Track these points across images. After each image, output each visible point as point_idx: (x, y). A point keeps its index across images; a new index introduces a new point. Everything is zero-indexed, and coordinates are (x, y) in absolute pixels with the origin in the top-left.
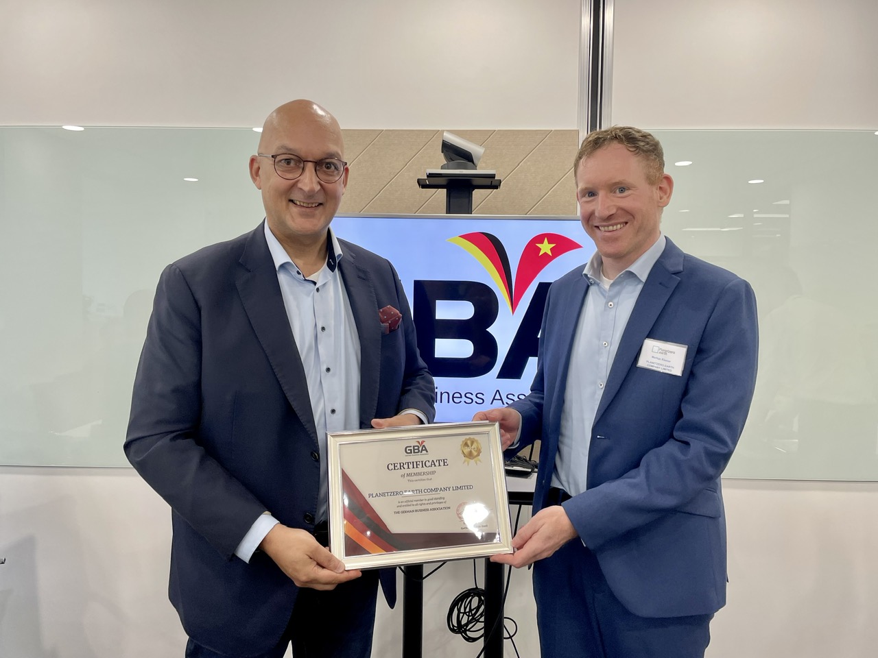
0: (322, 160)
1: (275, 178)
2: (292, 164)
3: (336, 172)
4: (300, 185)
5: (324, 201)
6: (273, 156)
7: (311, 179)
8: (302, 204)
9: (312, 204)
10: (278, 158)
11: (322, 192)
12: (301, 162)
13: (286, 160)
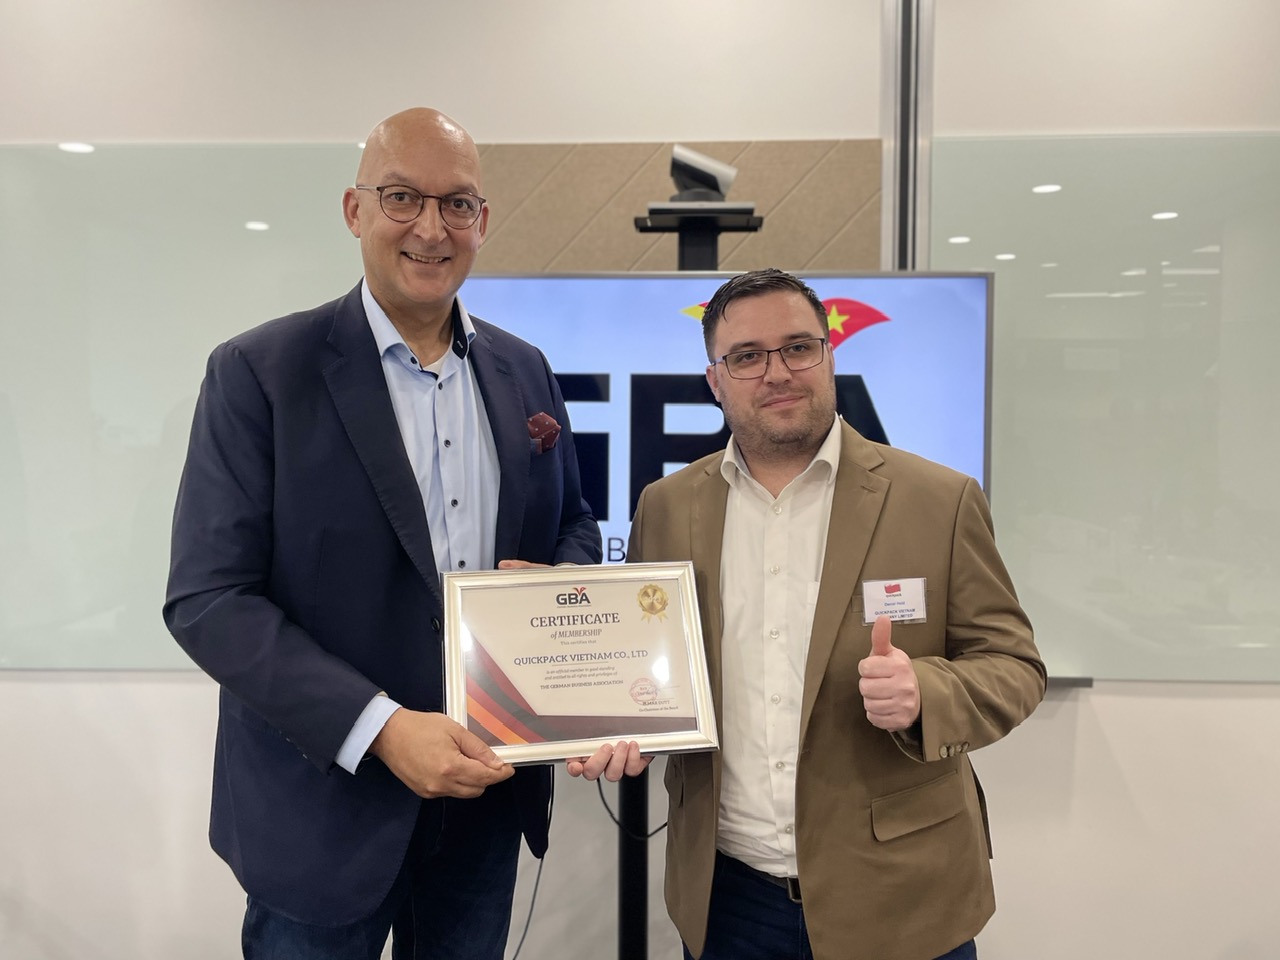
1: (381, 221)
6: (378, 189)
12: (418, 198)
13: (397, 194)
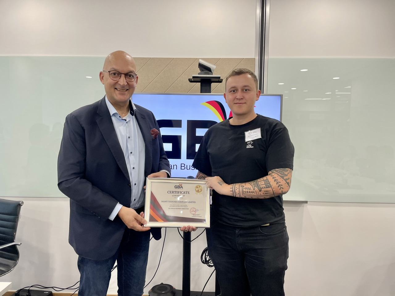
6: (109, 72)
7: (123, 81)
8: (120, 90)
9: (124, 90)
11: (128, 85)
12: (119, 74)
13: (114, 73)
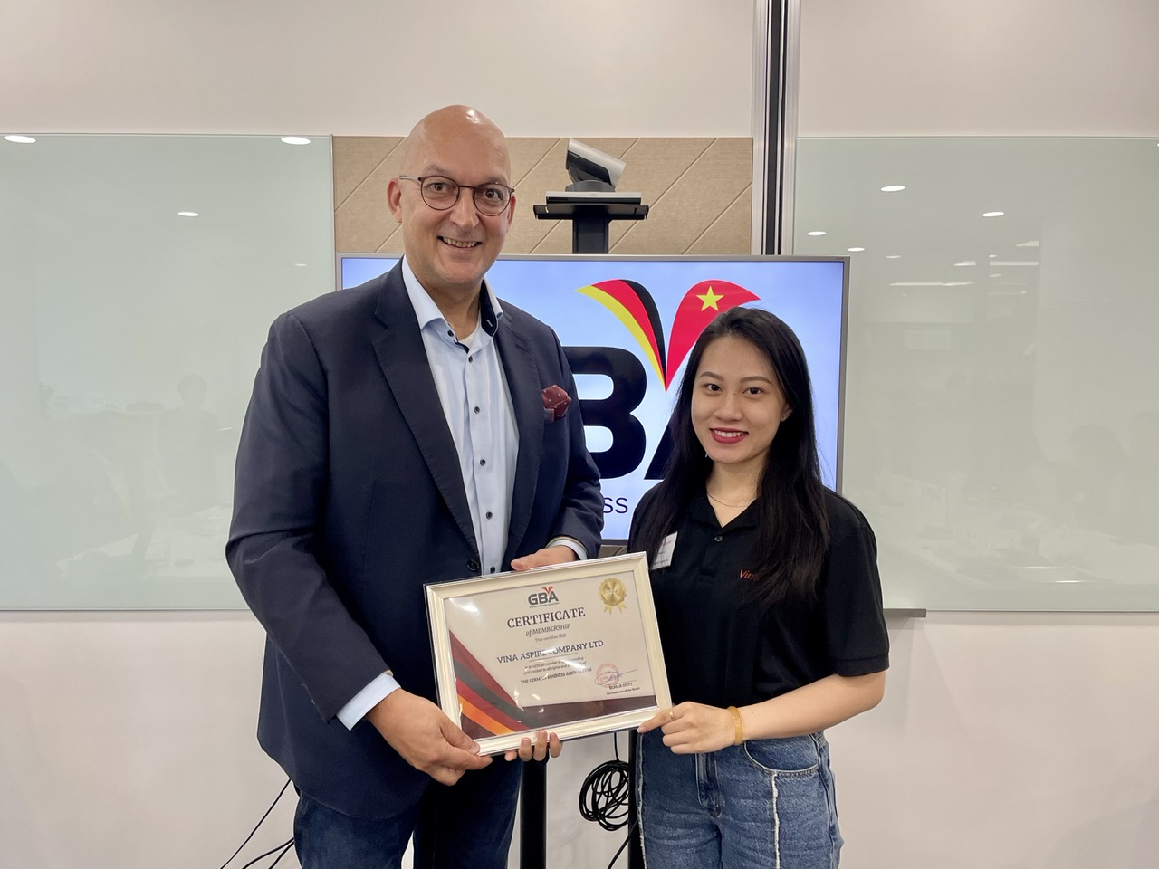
0: (483, 185)
1: (422, 208)
2: (444, 189)
3: (500, 202)
4: (453, 218)
5: (484, 240)
6: (420, 179)
7: (468, 210)
8: (454, 243)
9: (468, 243)
10: (426, 182)
11: (481, 226)
12: (455, 188)
